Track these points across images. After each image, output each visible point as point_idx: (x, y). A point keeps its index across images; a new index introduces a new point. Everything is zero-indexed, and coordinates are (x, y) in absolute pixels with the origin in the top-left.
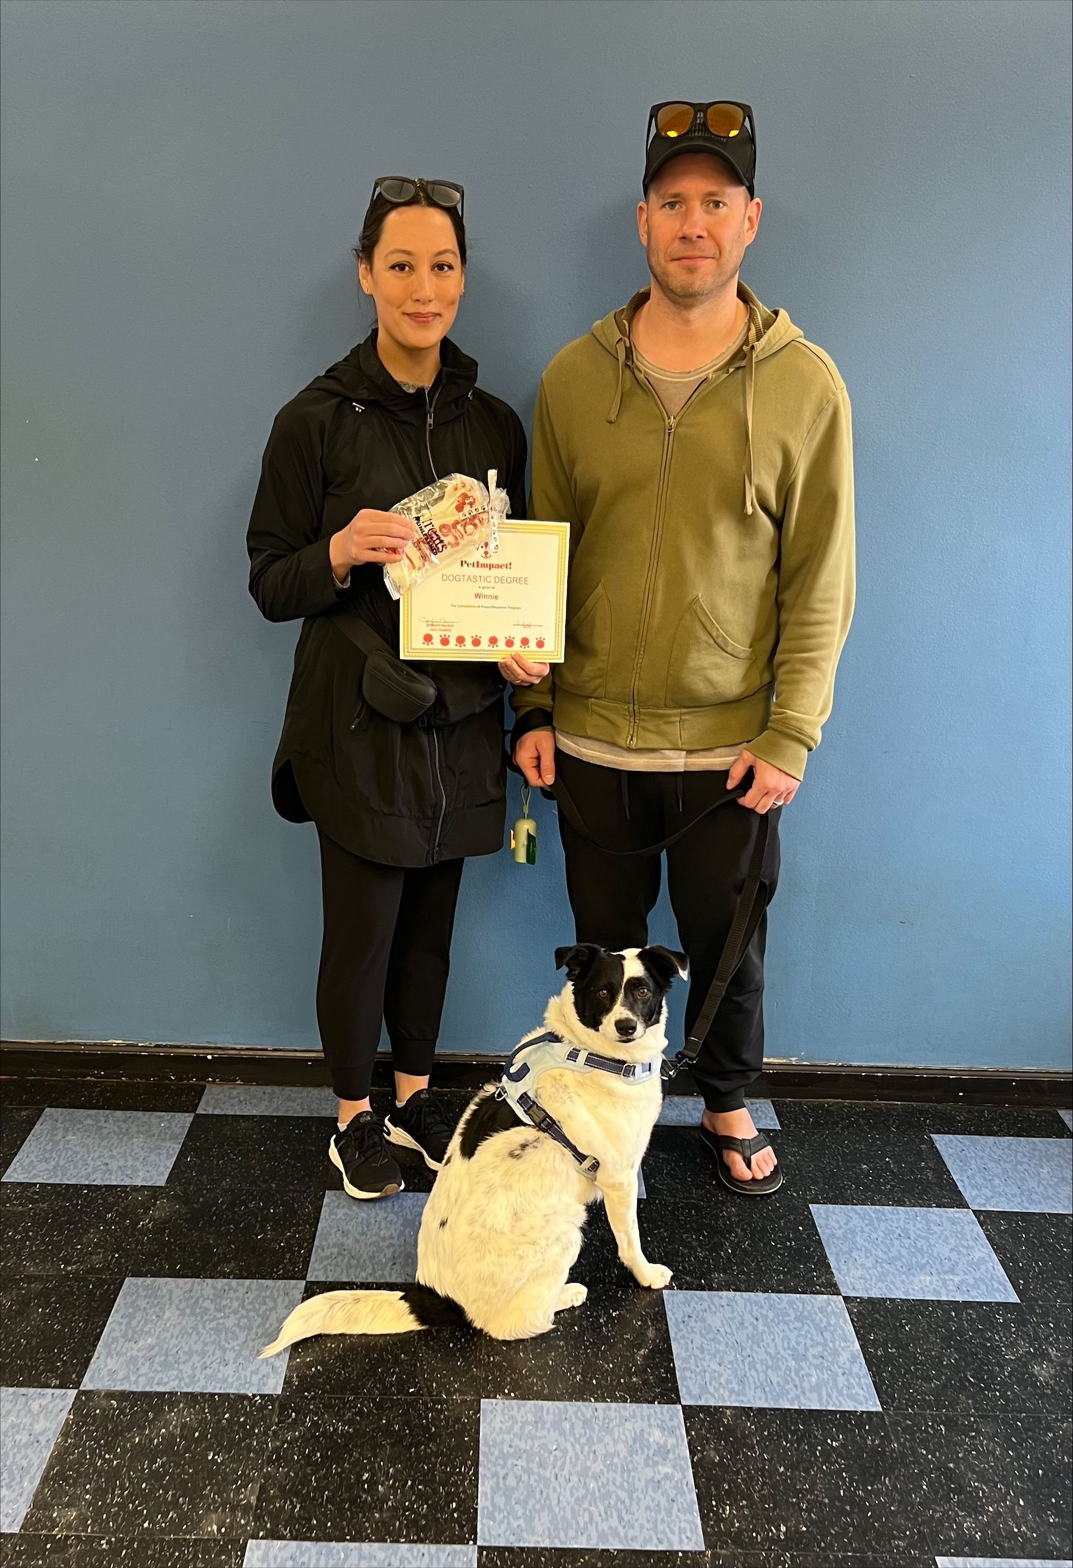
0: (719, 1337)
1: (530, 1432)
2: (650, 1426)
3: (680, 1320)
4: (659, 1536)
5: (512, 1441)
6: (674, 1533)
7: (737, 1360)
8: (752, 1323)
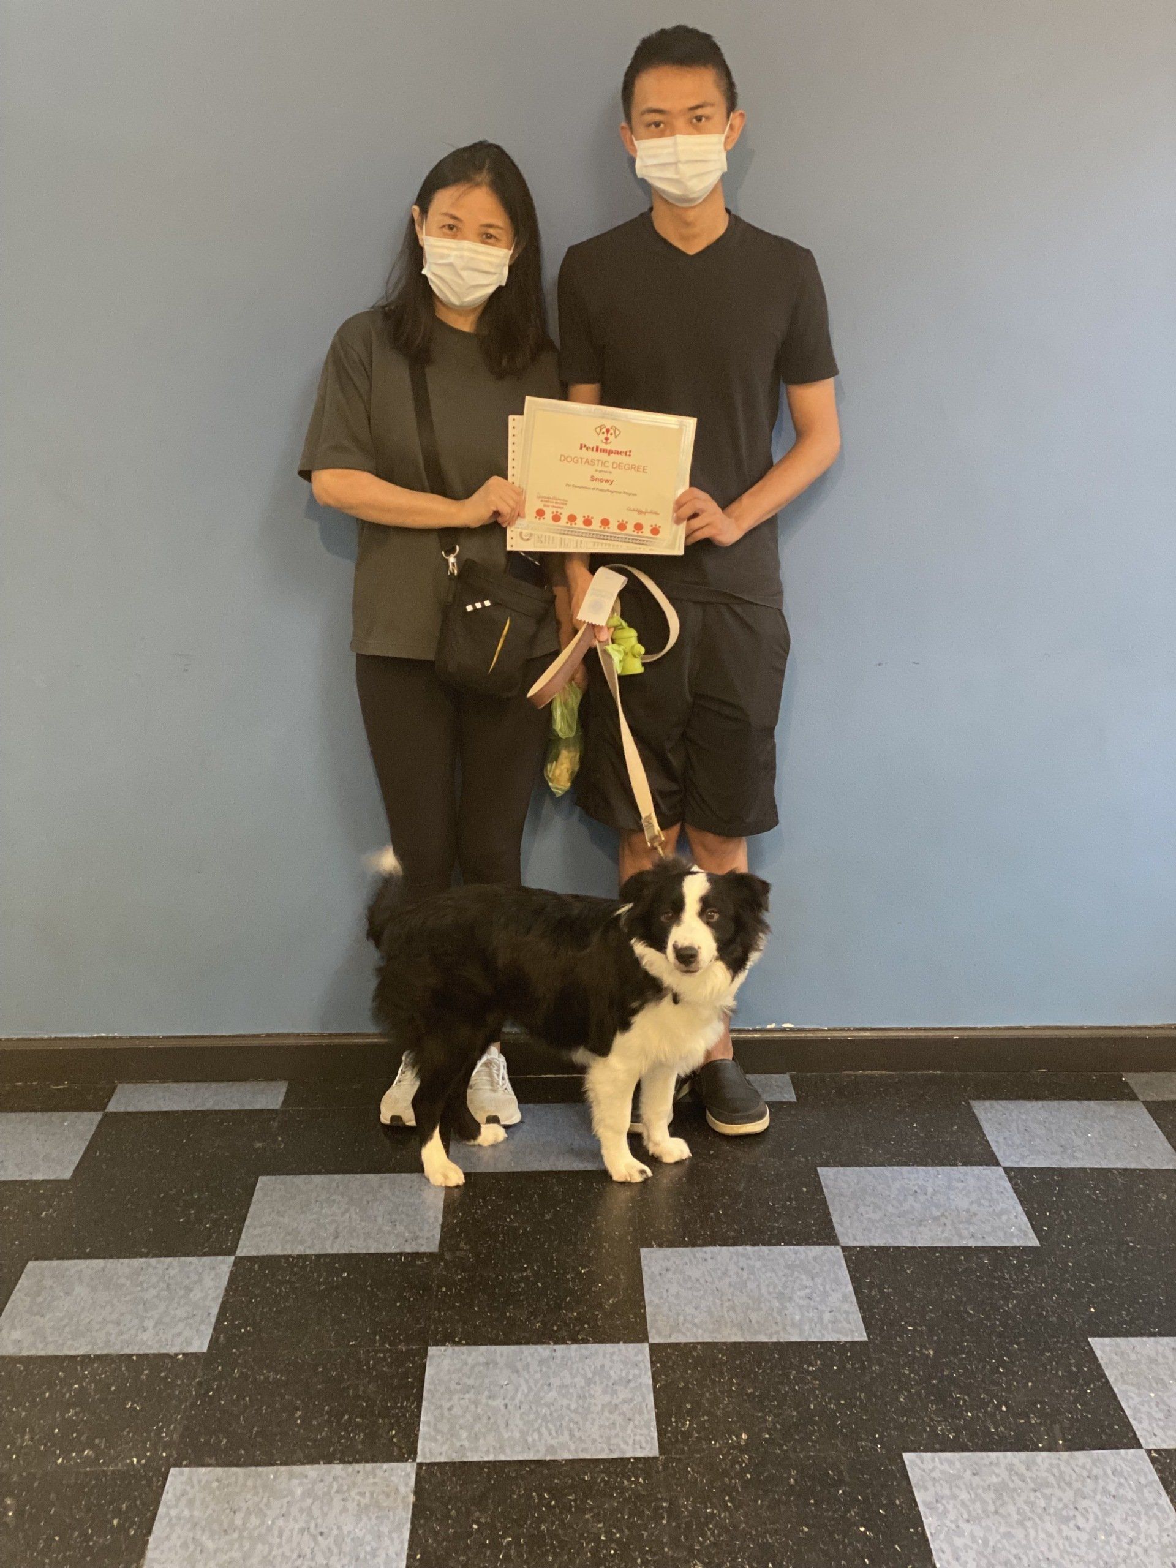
0: (697, 1285)
1: (480, 1372)
2: (612, 1361)
3: (657, 1273)
4: (612, 1447)
5: (460, 1379)
6: (628, 1445)
7: (714, 1304)
8: (737, 1273)
